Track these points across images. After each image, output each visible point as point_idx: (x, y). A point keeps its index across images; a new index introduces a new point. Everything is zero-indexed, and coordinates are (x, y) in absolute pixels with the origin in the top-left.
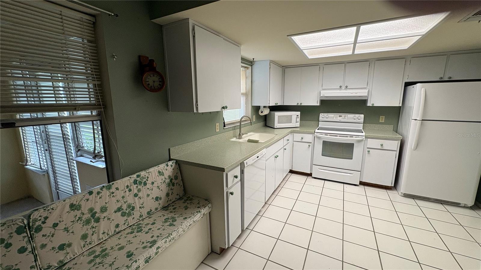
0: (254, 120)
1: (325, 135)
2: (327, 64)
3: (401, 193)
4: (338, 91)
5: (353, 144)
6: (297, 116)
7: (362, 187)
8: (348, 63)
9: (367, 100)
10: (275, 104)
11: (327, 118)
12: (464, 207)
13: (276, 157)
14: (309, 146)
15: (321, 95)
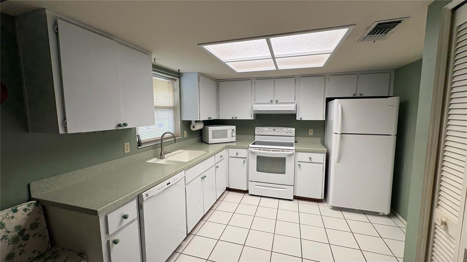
0: (185, 136)
1: (259, 150)
2: (258, 79)
3: (330, 205)
4: (270, 105)
5: (285, 158)
6: (232, 130)
7: (296, 201)
8: (277, 78)
9: (296, 114)
10: (209, 118)
11: (262, 132)
12: (383, 215)
13: (202, 178)
14: (244, 161)
15: (254, 110)
